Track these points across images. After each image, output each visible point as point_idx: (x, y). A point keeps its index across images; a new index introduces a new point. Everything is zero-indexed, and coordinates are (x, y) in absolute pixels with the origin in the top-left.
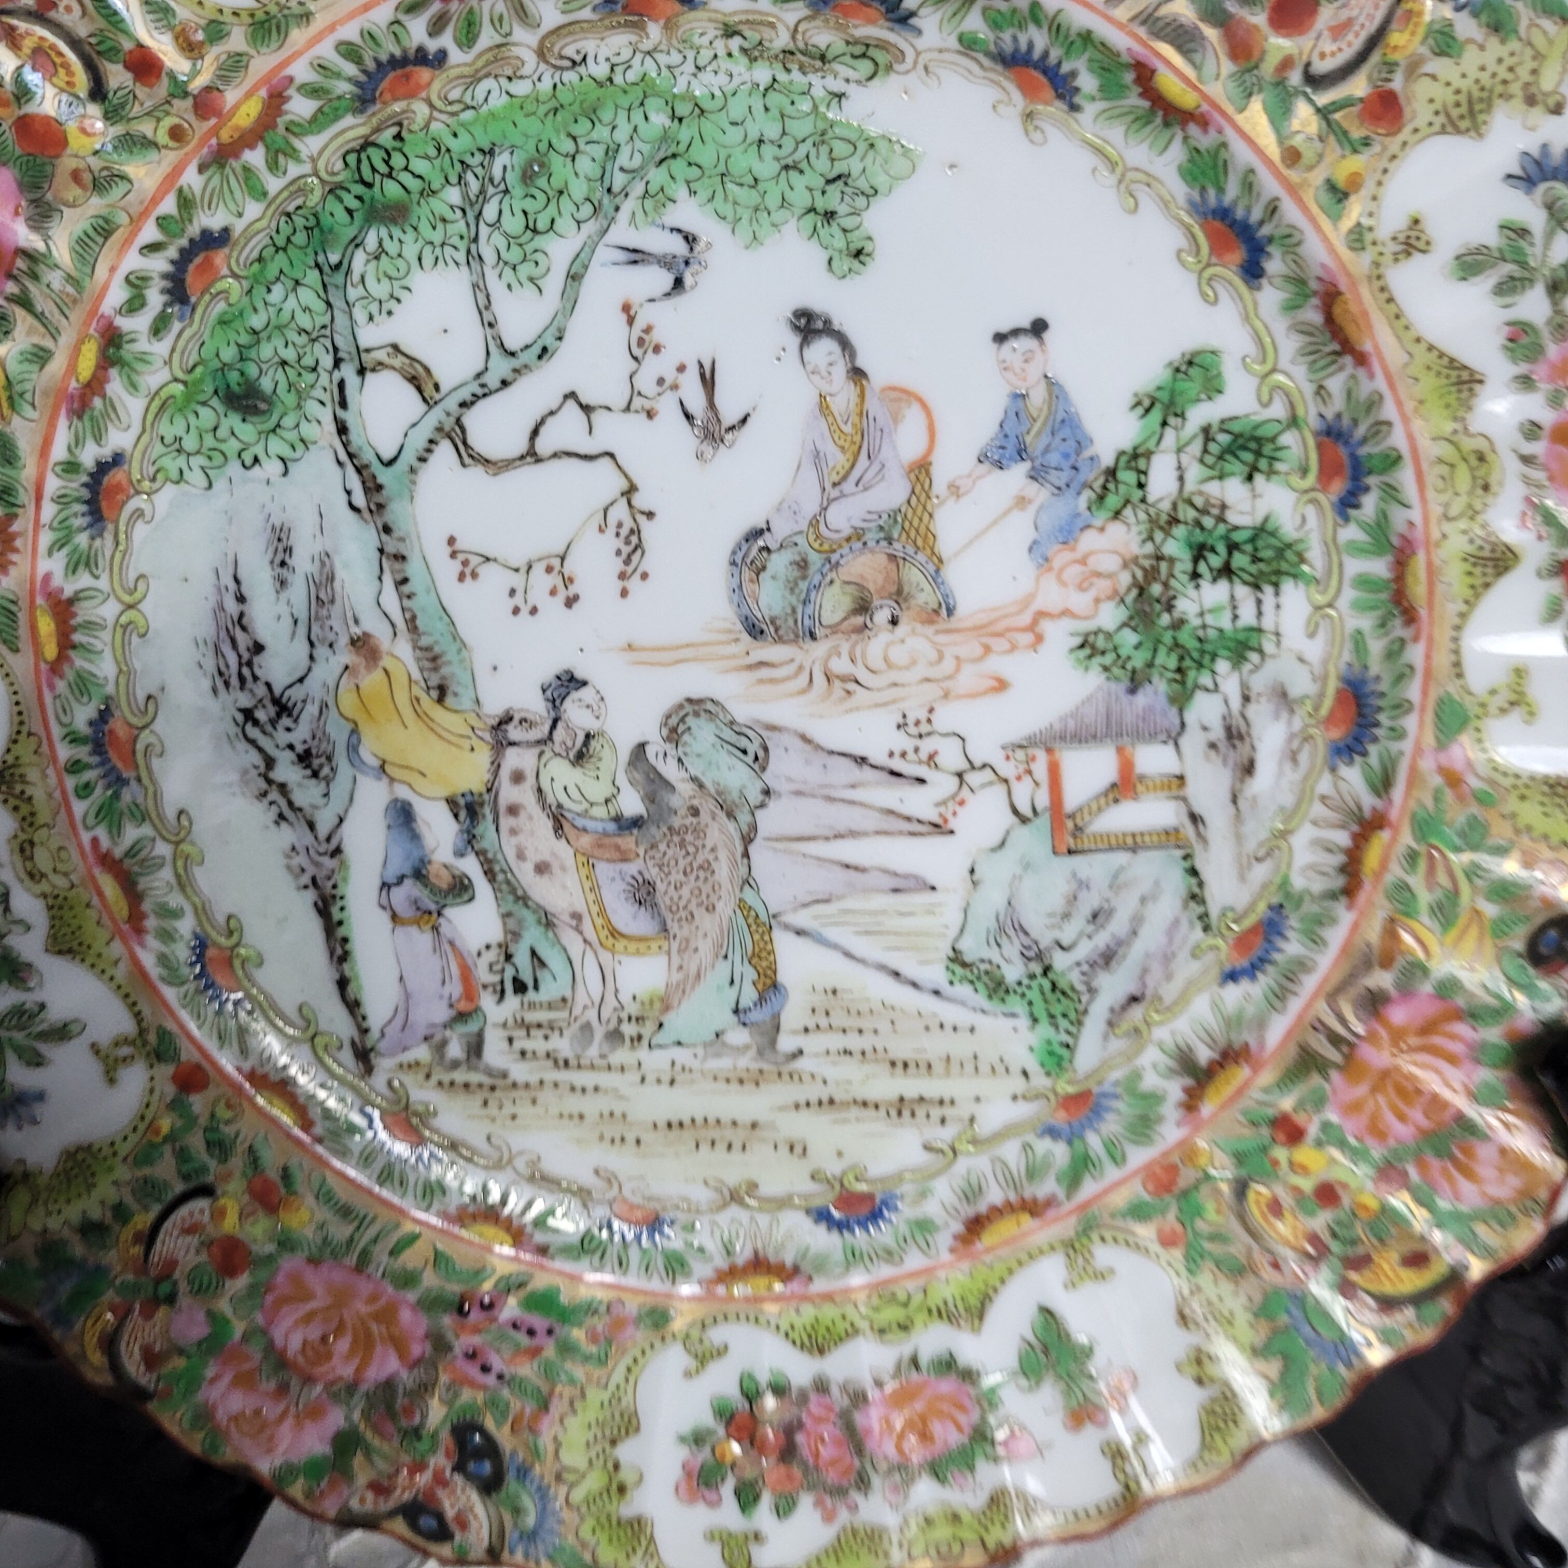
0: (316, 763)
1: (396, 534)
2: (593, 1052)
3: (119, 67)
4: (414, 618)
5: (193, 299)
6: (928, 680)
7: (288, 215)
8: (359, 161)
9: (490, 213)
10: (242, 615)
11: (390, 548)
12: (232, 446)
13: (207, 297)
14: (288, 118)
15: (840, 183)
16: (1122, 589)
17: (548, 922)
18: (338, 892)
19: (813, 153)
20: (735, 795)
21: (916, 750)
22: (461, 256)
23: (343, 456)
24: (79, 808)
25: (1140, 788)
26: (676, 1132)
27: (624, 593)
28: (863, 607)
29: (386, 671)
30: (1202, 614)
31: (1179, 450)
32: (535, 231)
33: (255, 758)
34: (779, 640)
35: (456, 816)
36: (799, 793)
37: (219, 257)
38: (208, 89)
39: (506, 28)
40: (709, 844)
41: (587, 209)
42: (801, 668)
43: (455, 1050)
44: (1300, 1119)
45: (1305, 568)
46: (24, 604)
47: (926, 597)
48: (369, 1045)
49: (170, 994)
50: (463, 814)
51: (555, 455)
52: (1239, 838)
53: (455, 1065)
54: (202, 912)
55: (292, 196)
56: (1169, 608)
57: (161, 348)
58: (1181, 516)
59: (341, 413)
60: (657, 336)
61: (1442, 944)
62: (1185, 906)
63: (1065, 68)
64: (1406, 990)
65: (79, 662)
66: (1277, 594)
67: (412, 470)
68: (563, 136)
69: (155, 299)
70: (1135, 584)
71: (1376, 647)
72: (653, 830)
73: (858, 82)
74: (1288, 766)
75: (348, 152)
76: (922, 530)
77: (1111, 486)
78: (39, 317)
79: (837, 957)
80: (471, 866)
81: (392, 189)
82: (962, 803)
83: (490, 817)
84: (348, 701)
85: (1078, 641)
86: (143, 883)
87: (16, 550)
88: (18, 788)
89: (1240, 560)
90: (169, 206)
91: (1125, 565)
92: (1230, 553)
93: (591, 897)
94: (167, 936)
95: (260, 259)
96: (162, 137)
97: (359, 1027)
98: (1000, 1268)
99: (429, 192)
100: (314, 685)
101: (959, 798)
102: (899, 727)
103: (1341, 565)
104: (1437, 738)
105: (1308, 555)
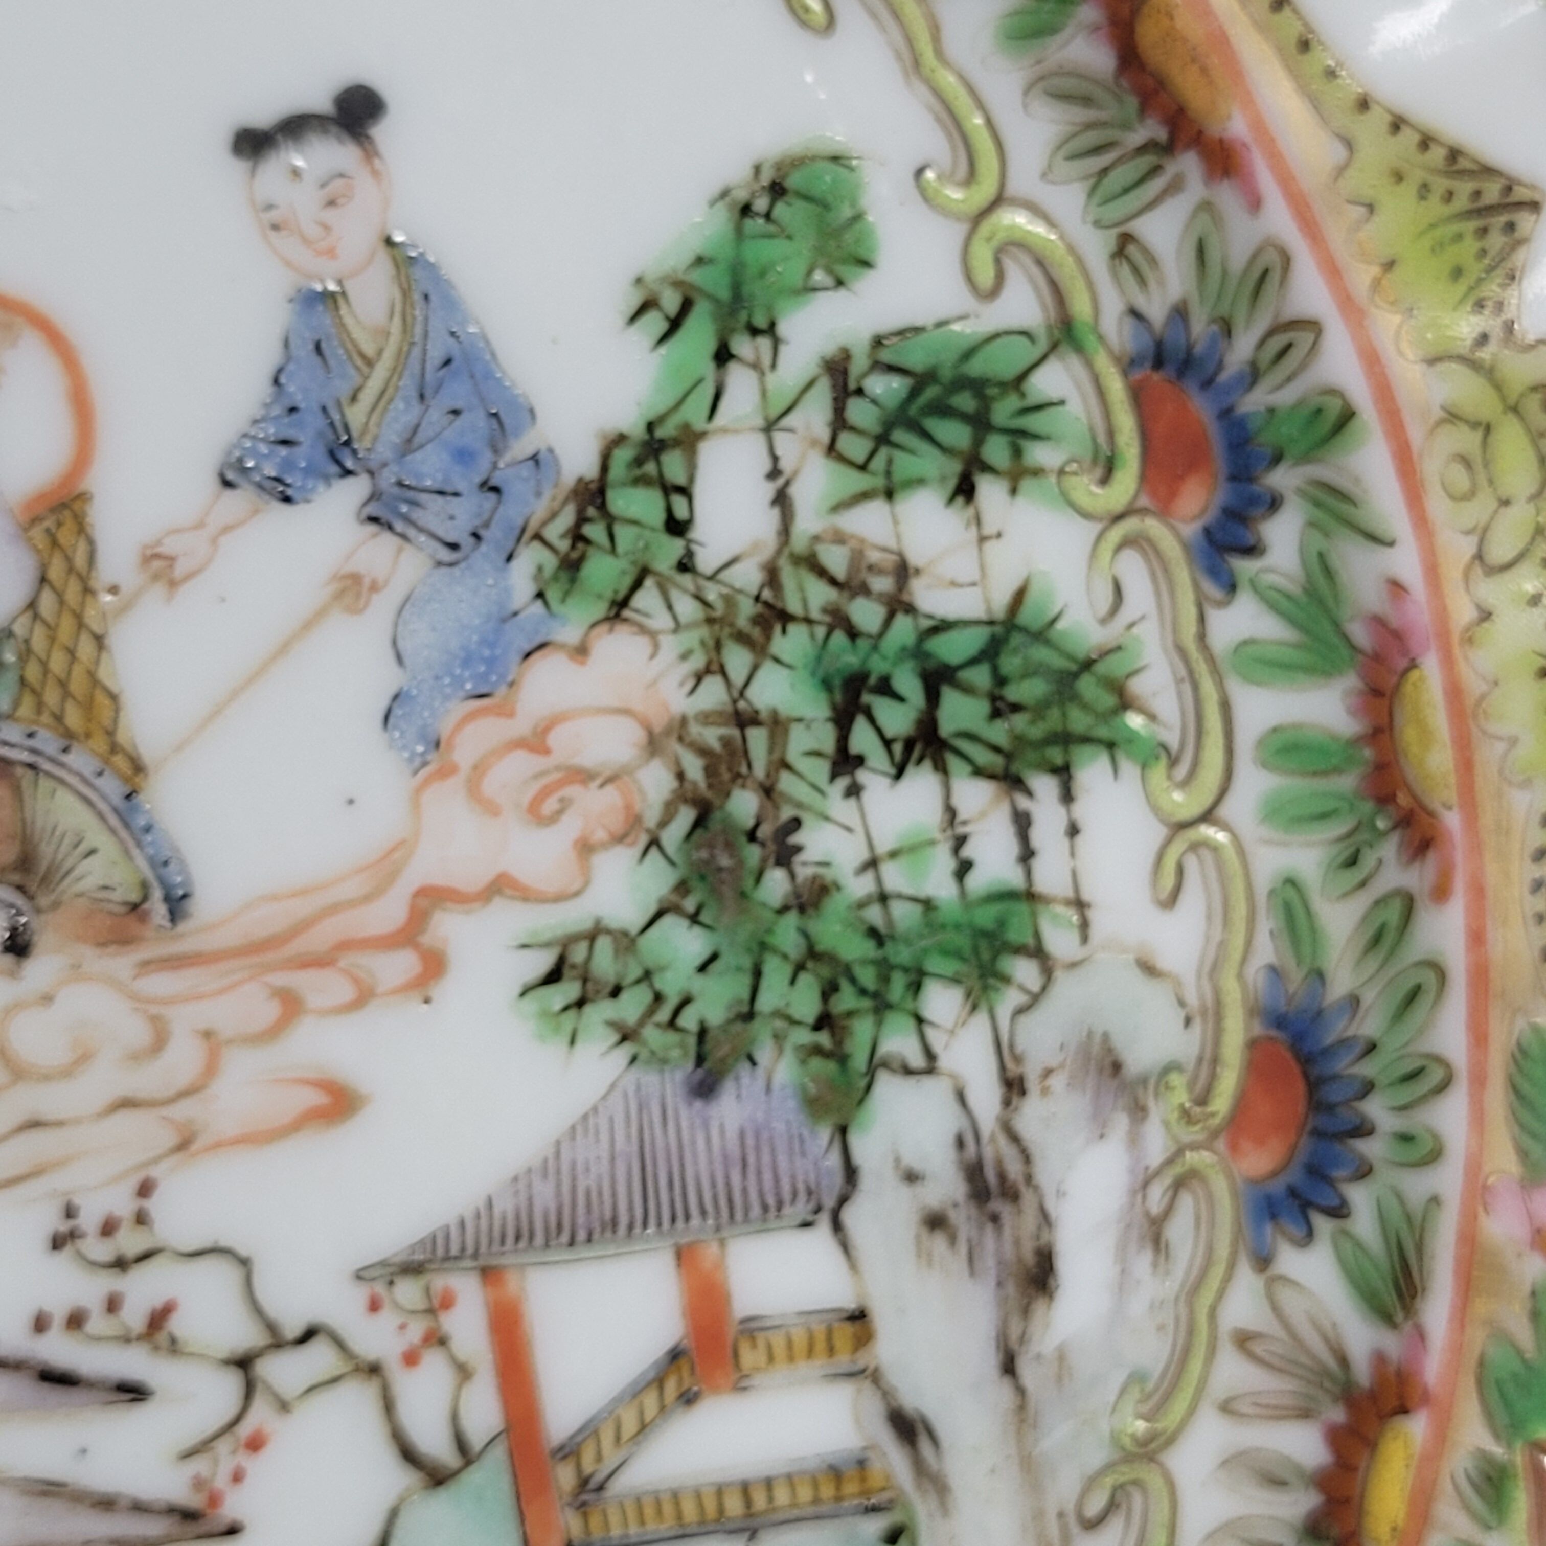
6: (126, 1104)
16: (651, 818)
21: (113, 1305)
25: (749, 1357)
30: (872, 864)
31: (769, 427)
45: (1134, 721)
47: (104, 869)
52: (1030, 1468)
56: (786, 855)
58: (793, 606)
66: (1067, 796)
70: (683, 792)
71: (1339, 921)
74: (1143, 1262)
76: (79, 683)
77: (595, 531)
82: (256, 1444)
85: (543, 962)
89: (958, 714)
91: (654, 745)
92: (933, 698)
101: (245, 1429)
102: (58, 1243)
103: (1226, 707)
104: (1523, 1154)
105: (1138, 686)
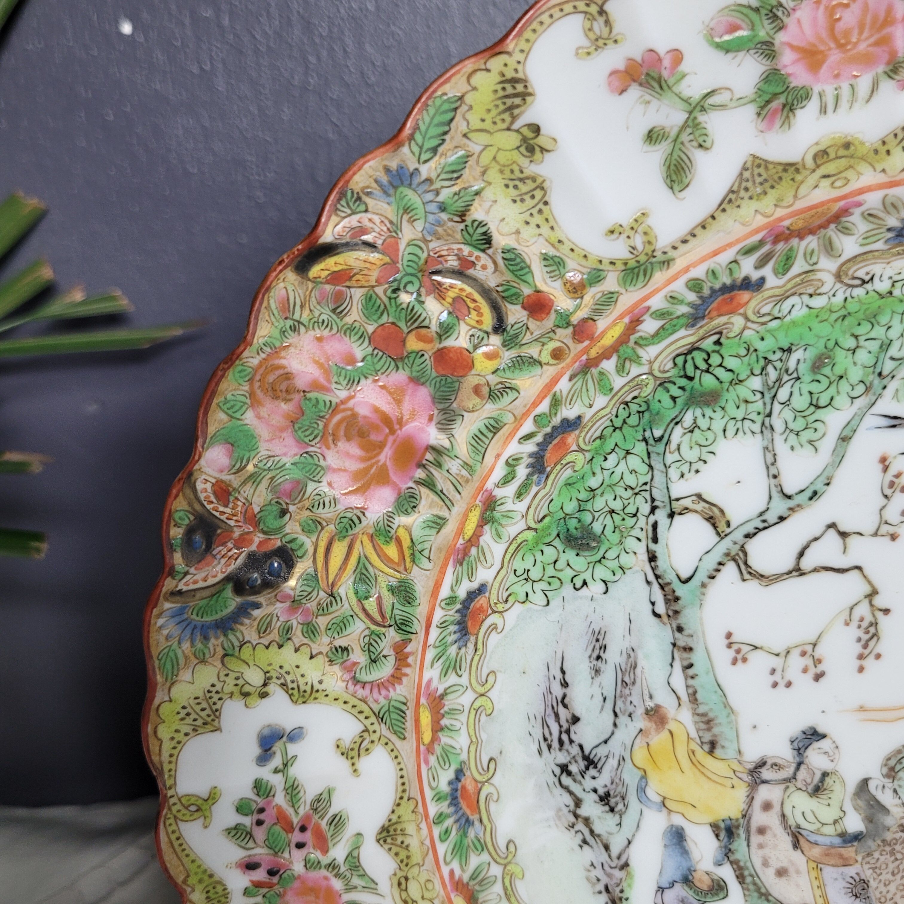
0: (612, 801)
1: (685, 633)
3: (518, 307)
4: (695, 692)
5: (548, 469)
7: (626, 403)
8: (685, 362)
9: (783, 394)
10: (564, 696)
11: (681, 643)
12: (567, 574)
13: (559, 467)
14: (637, 335)
18: (624, 895)
22: (756, 428)
23: (651, 577)
24: (441, 848)
27: (861, 669)
29: (671, 733)
32: (818, 407)
33: (568, 800)
35: (717, 836)
37: (571, 439)
38: (584, 321)
39: (814, 259)
41: (861, 388)
46: (411, 705)
50: (723, 834)
51: (815, 570)
55: (631, 390)
57: (521, 506)
59: (652, 546)
65: (444, 739)
68: (848, 336)
69: (522, 472)
75: (678, 355)
78: (441, 494)
80: (726, 873)
81: (708, 381)
83: (743, 836)
86: (481, 898)
87: (409, 665)
88: (400, 839)
90: (544, 407)
95: (601, 437)
96: (545, 357)
99: (737, 382)
100: (615, 745)
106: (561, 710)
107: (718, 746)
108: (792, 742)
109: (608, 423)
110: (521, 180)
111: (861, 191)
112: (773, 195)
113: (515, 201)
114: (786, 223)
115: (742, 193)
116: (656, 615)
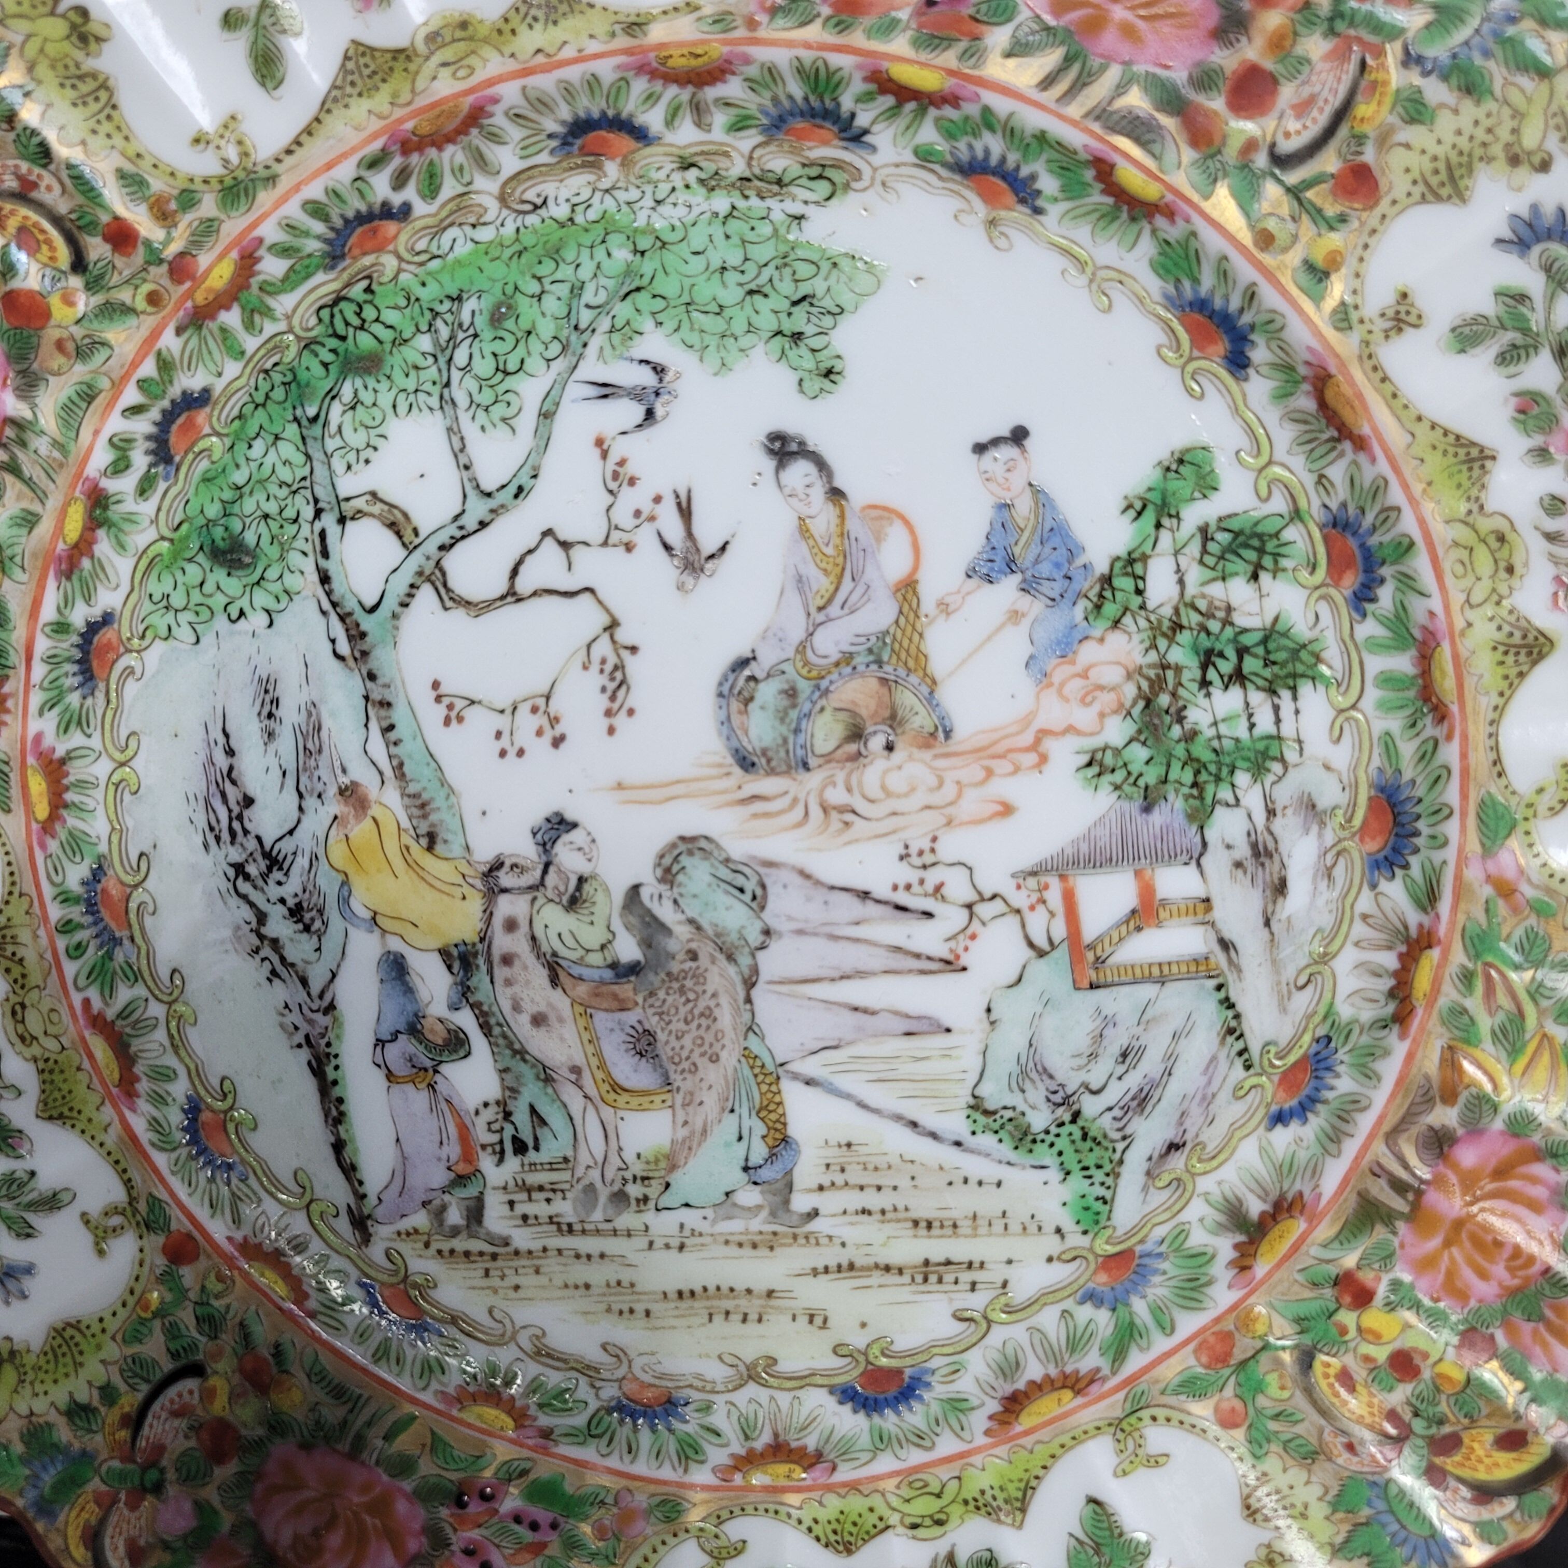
0: (307, 916)
1: (380, 681)
2: (598, 1215)
3: (99, 240)
4: (401, 765)
5: (177, 459)
6: (928, 807)
7: (266, 372)
8: (332, 316)
9: (461, 357)
10: (231, 769)
11: (376, 696)
12: (219, 601)
13: (191, 456)
14: (261, 278)
15: (805, 304)
16: (1128, 704)
17: (547, 1077)
18: (332, 1051)
19: (776, 275)
20: (734, 936)
21: (922, 882)
22: (434, 402)
23: (326, 605)
24: (70, 968)
25: (1163, 914)
26: (687, 1303)
27: (611, 731)
28: (856, 734)
29: (375, 820)
30: (1215, 724)
31: (1176, 553)
32: (507, 373)
33: (247, 913)
34: (772, 772)
35: (449, 968)
36: (800, 932)
37: (201, 416)
38: (182, 255)
39: (467, 178)
40: (710, 989)
41: (555, 348)
42: (795, 801)
43: (455, 1216)
44: (1366, 1277)
45: (1323, 669)
46: (15, 764)
47: (921, 720)
48: (366, 1212)
49: (161, 1160)
50: (456, 966)
51: (535, 594)
52: (1275, 964)
53: (455, 1232)
54: (196, 1074)
55: (269, 354)
56: (1180, 720)
57: (148, 508)
58: (1185, 622)
59: (323, 563)
60: (631, 469)
61: (1510, 1072)
62: (1223, 1041)
63: (1024, 172)
64: (1474, 1130)
65: (72, 821)
66: (1295, 698)
67: (395, 616)
68: (528, 278)
69: (140, 460)
70: (1140, 695)
71: (1408, 749)
72: (651, 976)
73: (817, 203)
74: (1323, 884)
75: (321, 307)
76: (913, 650)
77: (1108, 594)
78: (28, 482)
79: (850, 1106)
80: (466, 1020)
81: (365, 341)
82: (973, 937)
83: (484, 968)
84: (338, 853)
85: (1086, 759)
86: (136, 1045)
87: (8, 711)
88: (10, 949)
89: (1251, 665)
90: (148, 368)
91: (1129, 676)
92: (1240, 659)
93: (590, 1049)
94: (159, 1100)
95: (240, 417)
96: (140, 303)
97: (355, 1192)
98: (1042, 1452)
99: (401, 341)
100: (304, 839)
101: (969, 932)
102: (902, 858)
103: (1361, 663)
104: (1483, 845)
105: (1324, 655)
106: (229, 787)
107: (439, 840)
108: (534, 834)
109: (247, 398)
110: (81, 78)
111: (491, 82)
112: (386, 90)
113: (75, 105)
114: (409, 125)
115: (349, 90)
116: (337, 655)
